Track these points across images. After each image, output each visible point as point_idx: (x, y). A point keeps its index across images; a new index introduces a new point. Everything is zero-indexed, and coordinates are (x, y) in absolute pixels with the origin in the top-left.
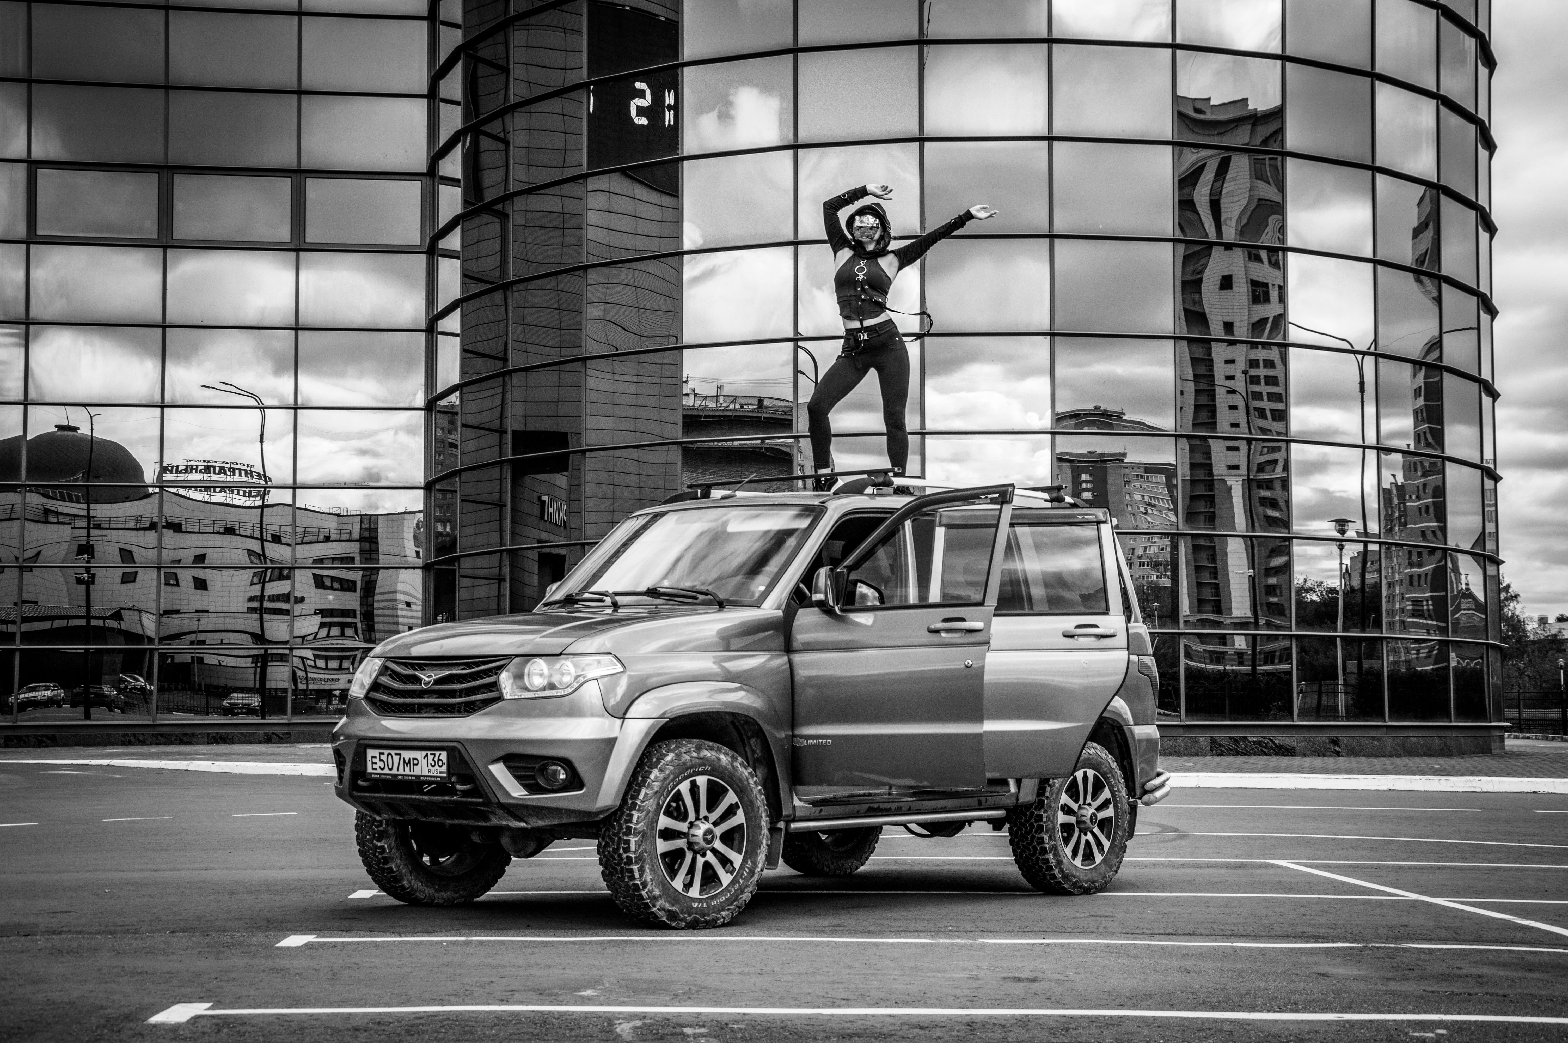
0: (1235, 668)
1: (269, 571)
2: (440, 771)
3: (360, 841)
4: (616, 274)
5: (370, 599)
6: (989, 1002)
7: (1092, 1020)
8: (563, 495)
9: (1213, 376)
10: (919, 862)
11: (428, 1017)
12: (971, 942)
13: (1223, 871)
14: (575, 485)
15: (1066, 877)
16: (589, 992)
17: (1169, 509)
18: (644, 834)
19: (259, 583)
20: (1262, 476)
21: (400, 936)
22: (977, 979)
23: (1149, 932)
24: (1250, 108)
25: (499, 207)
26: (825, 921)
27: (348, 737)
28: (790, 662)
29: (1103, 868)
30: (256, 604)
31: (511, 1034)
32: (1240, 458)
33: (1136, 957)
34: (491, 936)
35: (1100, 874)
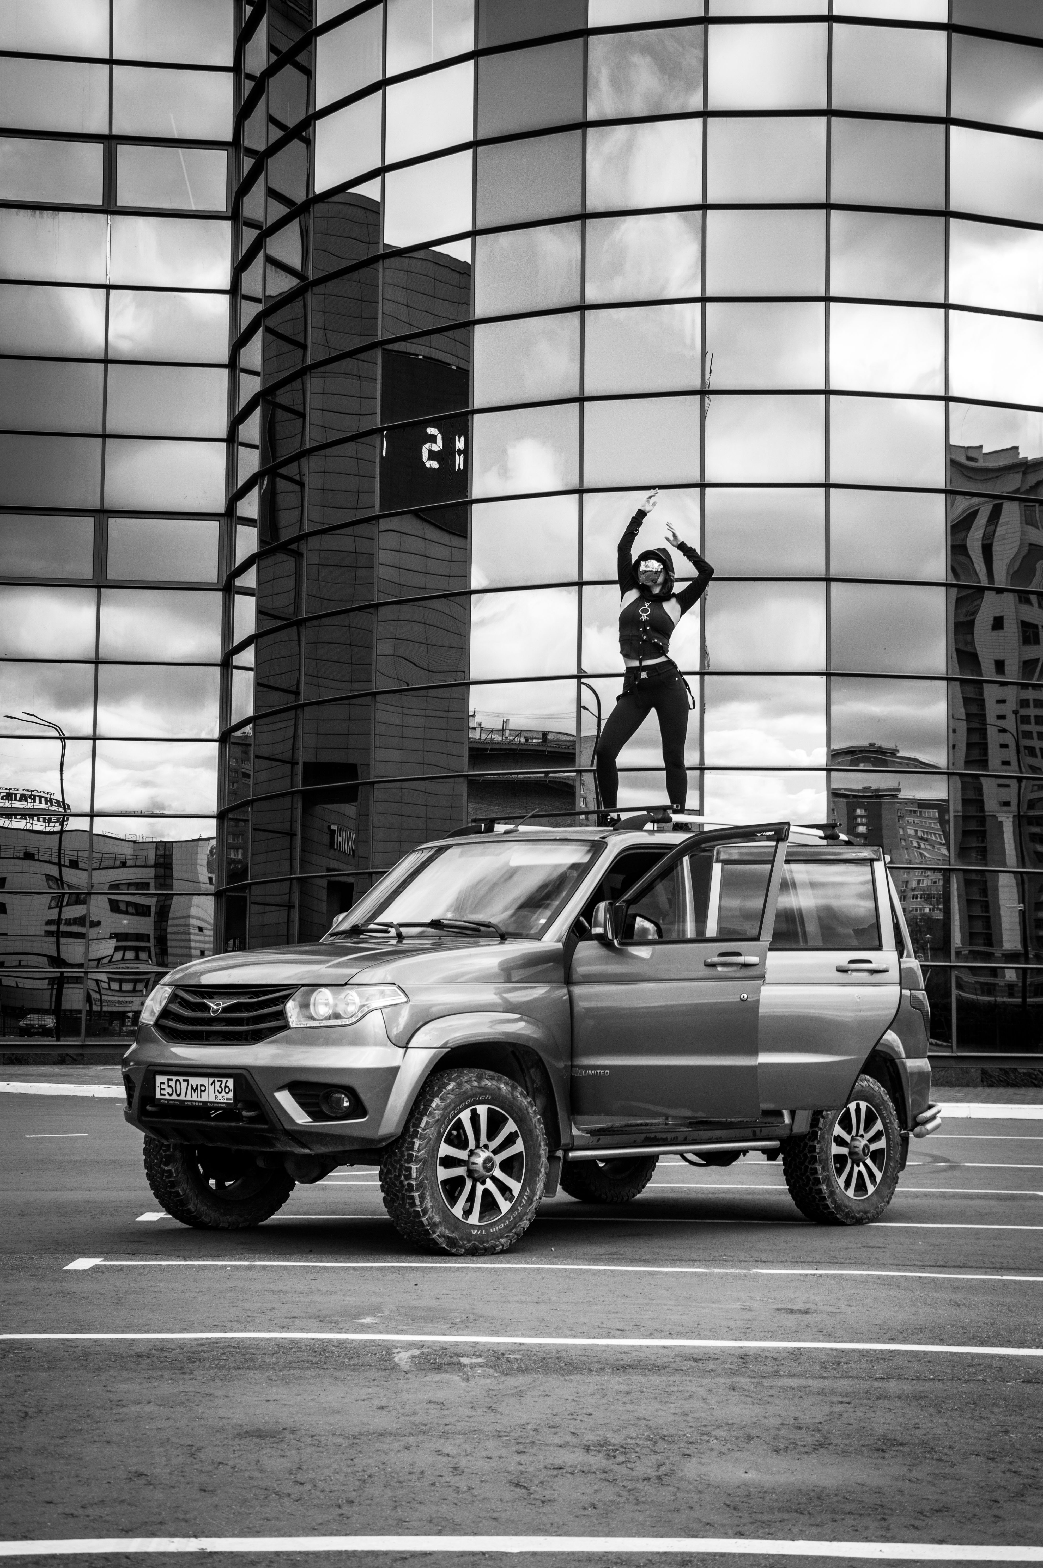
0: (1005, 999)
1: (66, 896)
2: (227, 1097)
3: (148, 1165)
4: (406, 611)
5: (164, 924)
6: (762, 1335)
7: (863, 1354)
8: (352, 824)
9: (985, 715)
10: (695, 1190)
11: (210, 1343)
12: (745, 1271)
13: (993, 1203)
14: (363, 815)
15: (838, 1207)
16: (368, 1320)
17: (941, 844)
18: (425, 1162)
19: (57, 907)
20: (1031, 813)
21: (185, 1260)
22: (751, 1310)
23: (919, 1263)
24: (1021, 456)
25: (294, 546)
26: (602, 1249)
27: (138, 1063)
28: (570, 993)
29: (875, 1199)
30: (53, 928)
31: (291, 1363)
32: (1011, 794)
33: (907, 1289)
34: (274, 1261)
35: (872, 1205)
